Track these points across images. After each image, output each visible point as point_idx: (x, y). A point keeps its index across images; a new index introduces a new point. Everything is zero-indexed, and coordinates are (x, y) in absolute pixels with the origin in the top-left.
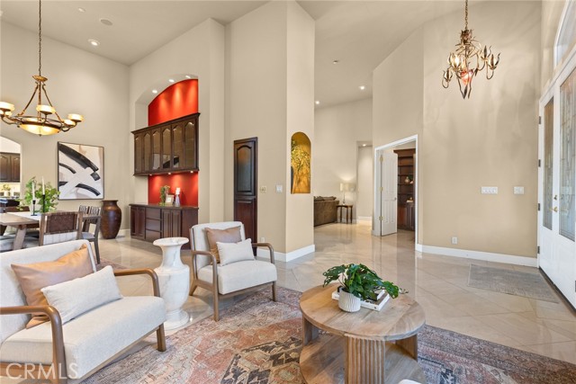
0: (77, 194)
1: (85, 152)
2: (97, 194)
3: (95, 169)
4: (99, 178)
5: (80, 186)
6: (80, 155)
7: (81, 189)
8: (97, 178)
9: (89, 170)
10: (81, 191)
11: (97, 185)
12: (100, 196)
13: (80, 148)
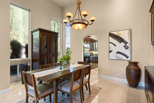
0: (117, 57)
1: (120, 34)
2: (127, 57)
3: (126, 43)
4: (128, 48)
5: (118, 53)
6: (118, 36)
7: (118, 54)
8: (127, 48)
9: (123, 44)
10: (119, 55)
11: (127, 52)
12: (129, 59)
13: (118, 33)
